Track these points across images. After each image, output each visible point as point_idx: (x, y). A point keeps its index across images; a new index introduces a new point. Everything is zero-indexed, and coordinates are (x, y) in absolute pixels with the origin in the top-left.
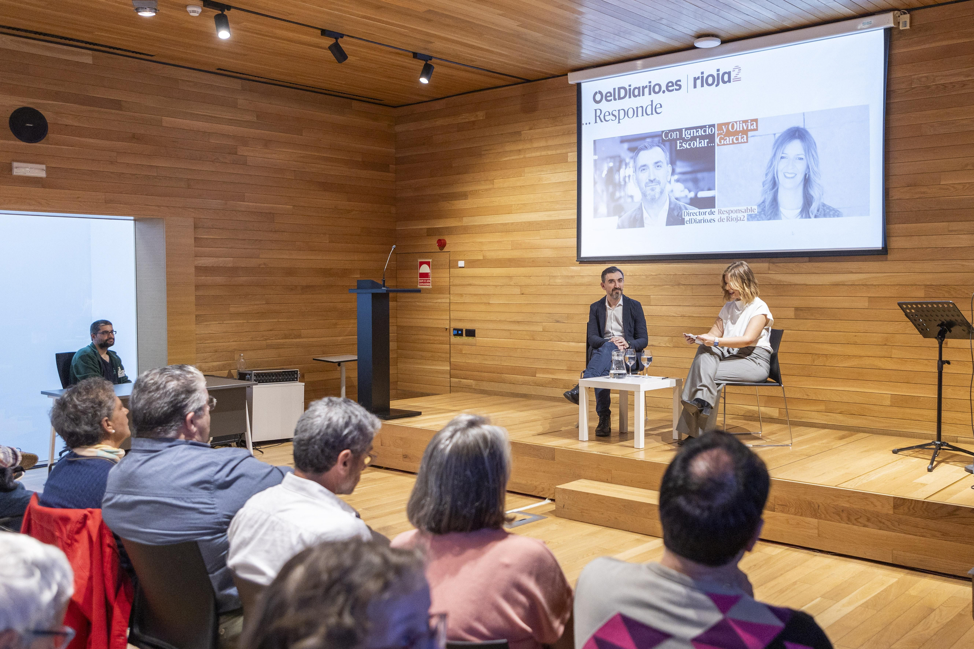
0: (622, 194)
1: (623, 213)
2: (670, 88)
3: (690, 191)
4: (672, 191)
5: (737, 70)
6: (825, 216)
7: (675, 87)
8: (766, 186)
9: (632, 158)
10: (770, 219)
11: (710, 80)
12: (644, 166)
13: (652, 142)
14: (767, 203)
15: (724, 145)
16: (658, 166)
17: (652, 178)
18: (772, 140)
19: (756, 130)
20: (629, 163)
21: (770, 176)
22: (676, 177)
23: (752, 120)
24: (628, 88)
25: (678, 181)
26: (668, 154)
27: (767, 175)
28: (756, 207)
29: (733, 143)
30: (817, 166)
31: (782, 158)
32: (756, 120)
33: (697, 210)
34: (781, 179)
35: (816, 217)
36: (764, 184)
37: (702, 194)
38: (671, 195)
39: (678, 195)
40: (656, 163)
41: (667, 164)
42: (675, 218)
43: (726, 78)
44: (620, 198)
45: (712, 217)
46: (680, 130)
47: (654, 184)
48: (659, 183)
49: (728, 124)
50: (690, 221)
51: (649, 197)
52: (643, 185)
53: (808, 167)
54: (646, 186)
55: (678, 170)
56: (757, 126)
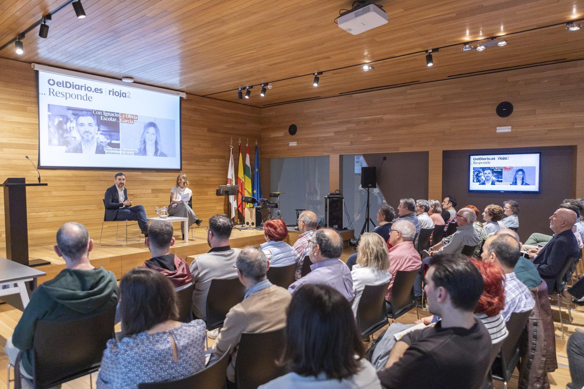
0: (69, 135)
1: (69, 145)
2: (97, 91)
3: (108, 140)
4: (98, 138)
5: (129, 93)
6: (162, 156)
7: (99, 91)
8: (142, 142)
9: (75, 118)
10: (143, 155)
11: (117, 94)
12: (82, 124)
13: (87, 113)
14: (142, 149)
15: (123, 122)
16: (90, 126)
17: (87, 130)
18: (143, 125)
19: (137, 119)
20: (73, 121)
21: (143, 139)
22: (100, 132)
23: (135, 115)
24: (72, 84)
25: (101, 134)
26: (96, 121)
27: (141, 138)
28: (137, 150)
29: (128, 123)
30: (160, 138)
31: (147, 132)
32: (137, 116)
33: (111, 148)
34: (147, 140)
35: (159, 156)
36: (140, 141)
37: (113, 142)
38: (98, 140)
39: (101, 141)
40: (89, 124)
41: (96, 125)
42: (100, 150)
43: (124, 95)
44: (67, 137)
45: (118, 152)
46: (102, 112)
47: (88, 133)
48: (91, 133)
49: (125, 114)
50: (108, 153)
51: (85, 139)
52: (82, 133)
53: (157, 138)
54: (83, 134)
55: (101, 129)
56: (137, 118)
